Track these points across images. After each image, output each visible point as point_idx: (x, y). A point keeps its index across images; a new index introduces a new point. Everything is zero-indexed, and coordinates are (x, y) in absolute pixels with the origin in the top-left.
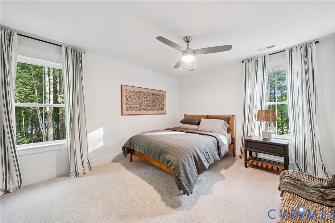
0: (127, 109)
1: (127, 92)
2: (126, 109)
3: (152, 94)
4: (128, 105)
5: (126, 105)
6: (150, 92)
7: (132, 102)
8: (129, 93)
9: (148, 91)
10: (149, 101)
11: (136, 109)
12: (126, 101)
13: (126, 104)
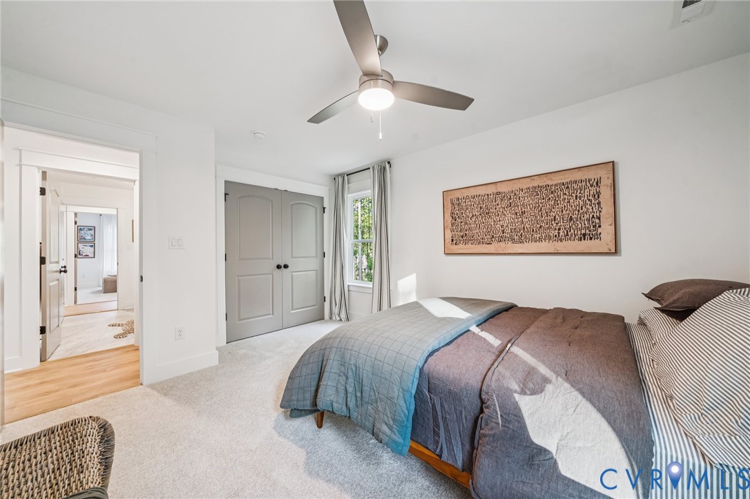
0: (454, 242)
1: (453, 204)
2: (452, 241)
3: (535, 191)
4: (457, 231)
5: (453, 233)
6: (525, 185)
7: (466, 223)
8: (459, 205)
9: (516, 186)
10: (523, 213)
11: (477, 239)
12: (453, 225)
13: (452, 231)
